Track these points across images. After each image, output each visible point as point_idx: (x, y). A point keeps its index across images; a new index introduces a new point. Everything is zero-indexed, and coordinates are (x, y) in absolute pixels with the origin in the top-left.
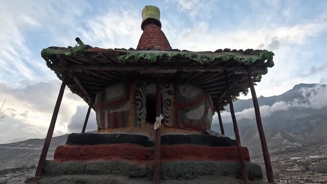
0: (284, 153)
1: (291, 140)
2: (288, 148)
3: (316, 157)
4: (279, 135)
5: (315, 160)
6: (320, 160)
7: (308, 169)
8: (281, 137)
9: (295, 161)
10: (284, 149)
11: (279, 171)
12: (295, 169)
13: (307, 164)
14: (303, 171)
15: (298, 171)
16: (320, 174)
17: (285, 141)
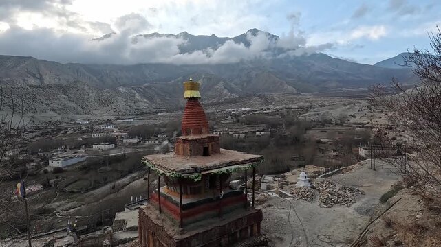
0: (221, 103)
1: (231, 90)
2: (226, 99)
3: (247, 109)
4: (221, 85)
5: (245, 112)
6: (250, 111)
7: (238, 121)
8: (223, 87)
9: (230, 112)
10: (222, 100)
11: (214, 123)
12: (228, 121)
13: (238, 117)
14: (234, 123)
15: (230, 123)
16: (246, 126)
17: (226, 91)
